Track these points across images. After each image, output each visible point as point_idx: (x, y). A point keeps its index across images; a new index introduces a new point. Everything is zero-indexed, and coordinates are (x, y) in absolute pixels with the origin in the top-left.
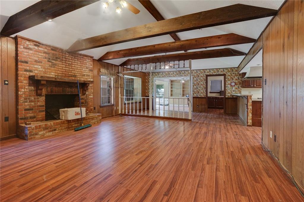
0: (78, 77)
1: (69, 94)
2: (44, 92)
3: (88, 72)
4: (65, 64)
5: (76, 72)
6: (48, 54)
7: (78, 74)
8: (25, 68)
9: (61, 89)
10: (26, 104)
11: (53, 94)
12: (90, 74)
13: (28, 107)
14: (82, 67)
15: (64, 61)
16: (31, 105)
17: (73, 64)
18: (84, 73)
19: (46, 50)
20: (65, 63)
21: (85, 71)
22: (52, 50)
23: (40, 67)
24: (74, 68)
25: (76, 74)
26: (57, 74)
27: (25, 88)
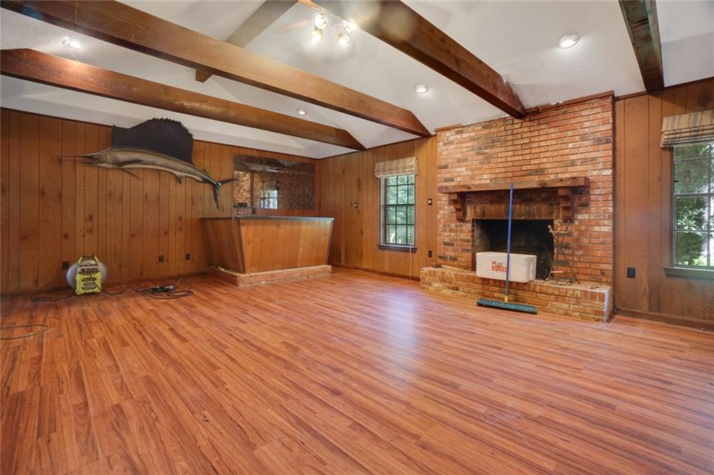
0: (550, 171)
1: (523, 218)
2: (470, 213)
3: (591, 148)
4: (512, 148)
5: (545, 160)
6: (478, 139)
7: (548, 165)
8: (444, 175)
9: (503, 207)
10: (445, 234)
11: (486, 218)
12: (598, 154)
13: (447, 240)
14: (565, 140)
15: (509, 143)
16: (450, 236)
17: (535, 142)
18: (574, 157)
19: (473, 134)
20: (513, 145)
21: (576, 151)
22: (485, 127)
23: (464, 169)
24: (538, 150)
25: (542, 166)
26: (494, 176)
27: (445, 209)
